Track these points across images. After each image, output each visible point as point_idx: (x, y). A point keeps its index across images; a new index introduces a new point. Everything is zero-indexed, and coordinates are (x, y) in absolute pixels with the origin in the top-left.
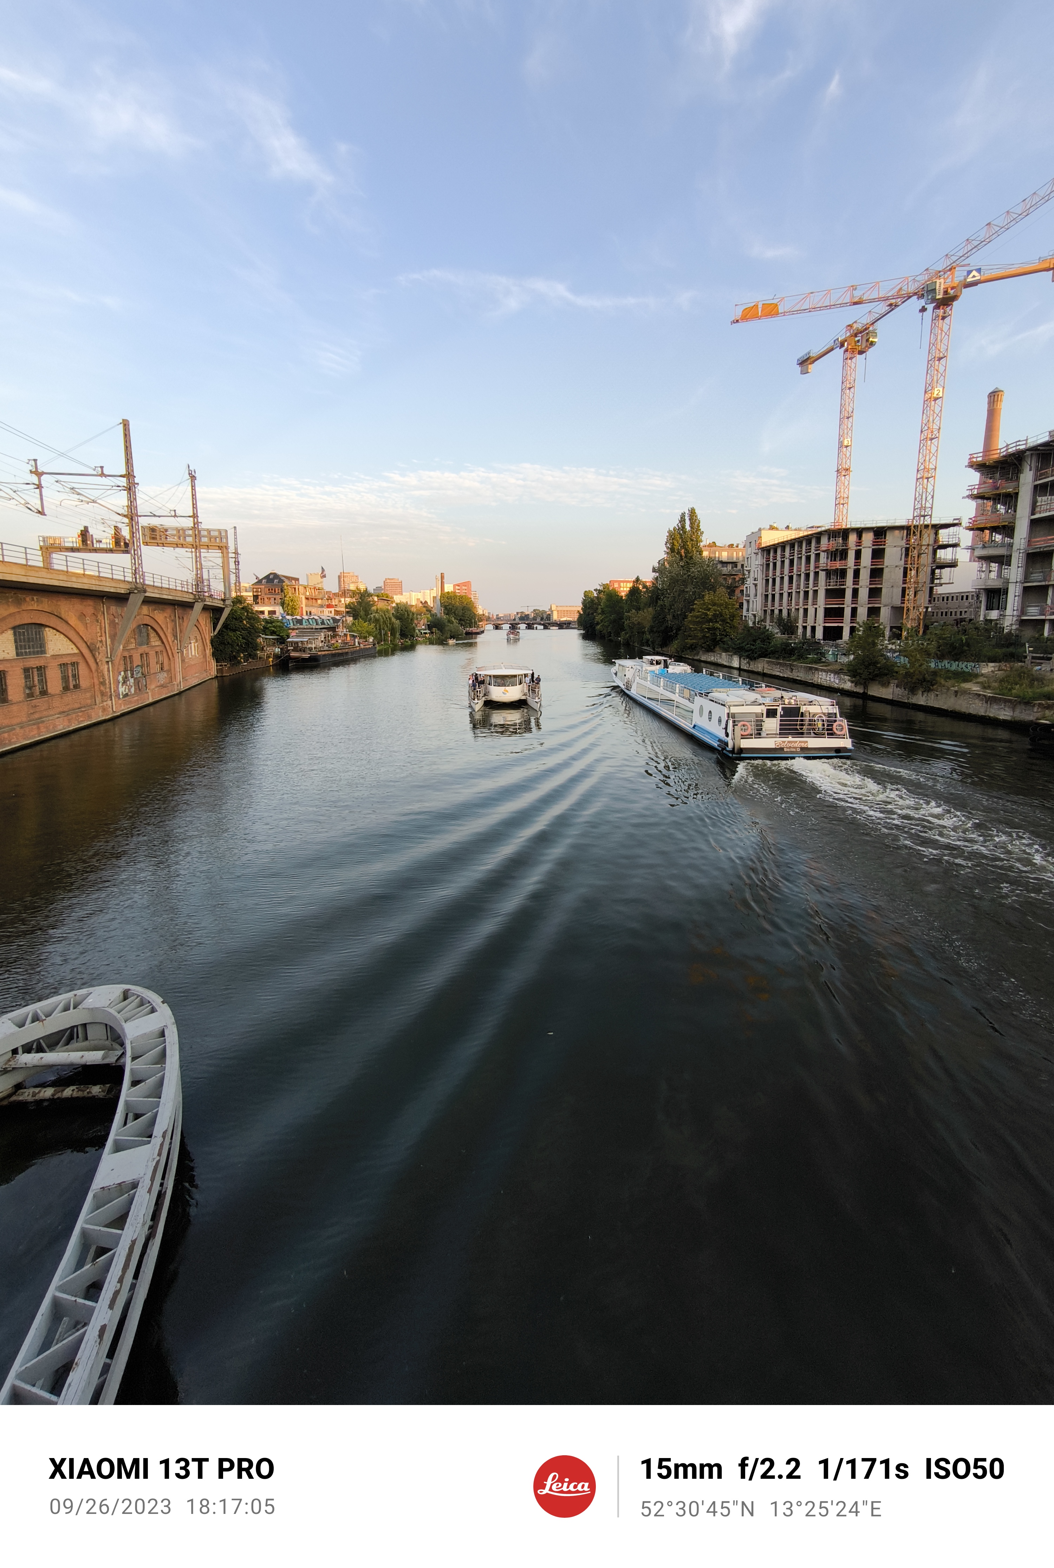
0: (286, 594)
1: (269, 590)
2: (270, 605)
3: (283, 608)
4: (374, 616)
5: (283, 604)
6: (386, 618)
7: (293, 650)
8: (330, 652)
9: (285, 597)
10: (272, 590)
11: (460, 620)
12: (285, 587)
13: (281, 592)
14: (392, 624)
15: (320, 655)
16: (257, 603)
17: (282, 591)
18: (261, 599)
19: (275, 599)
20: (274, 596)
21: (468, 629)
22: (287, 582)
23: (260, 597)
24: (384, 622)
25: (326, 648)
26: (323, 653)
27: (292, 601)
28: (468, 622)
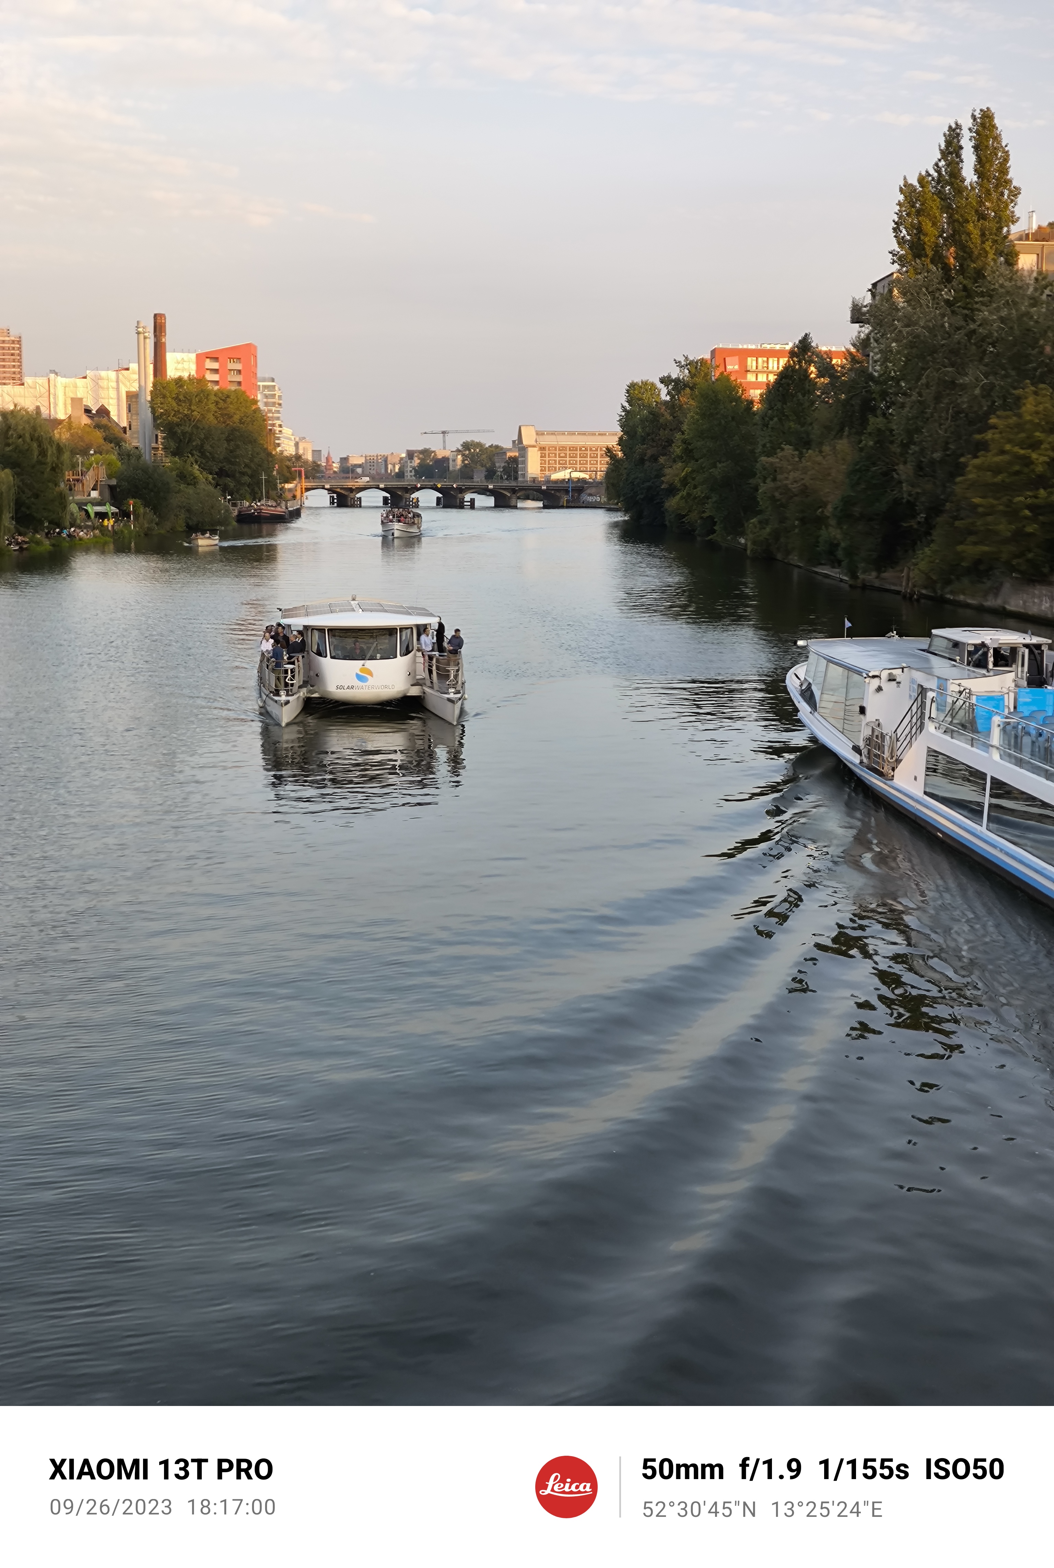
21: (249, 503)
28: (246, 479)
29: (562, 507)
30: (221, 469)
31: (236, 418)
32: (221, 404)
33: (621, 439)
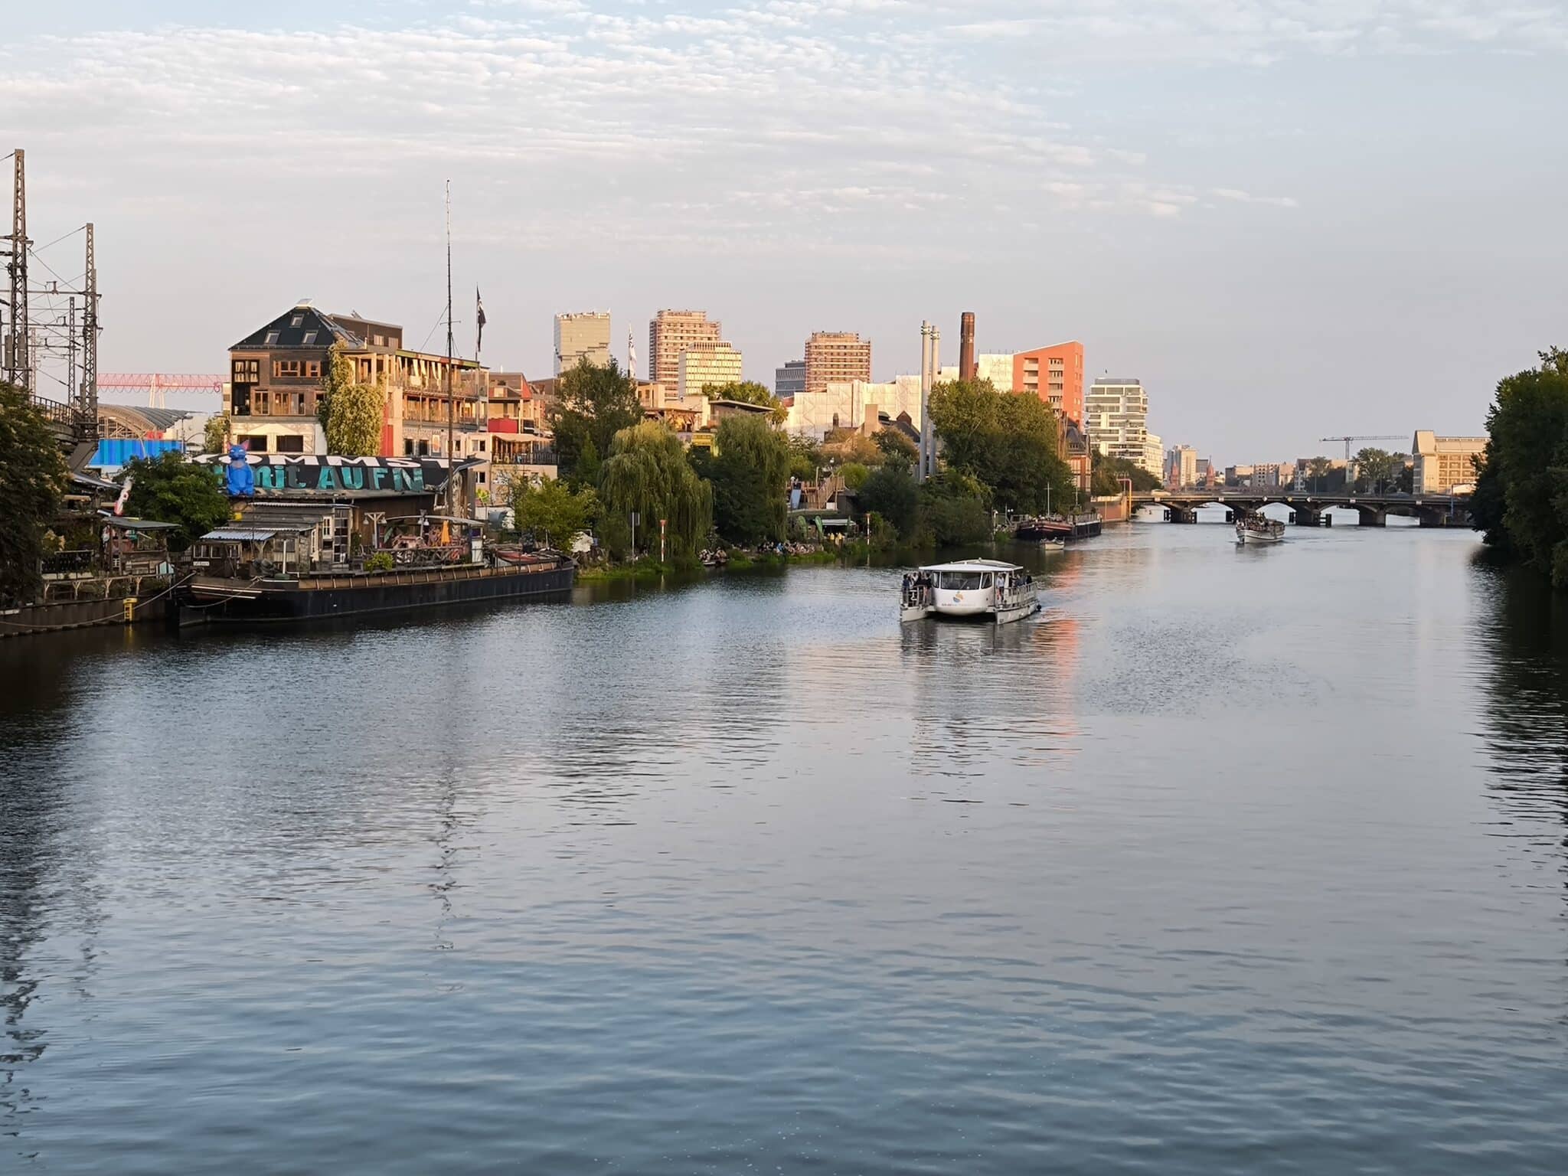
0: (337, 378)
1: (284, 367)
2: (287, 419)
3: (325, 430)
4: (619, 463)
5: (323, 417)
6: (663, 471)
7: (207, 572)
8: (352, 583)
9: (334, 390)
10: (294, 366)
11: (1004, 484)
12: (336, 358)
13: (323, 374)
14: (680, 490)
15: (304, 593)
16: (244, 411)
17: (326, 371)
18: (258, 396)
19: (301, 399)
20: (300, 388)
21: (1028, 517)
22: (344, 340)
23: (253, 391)
24: (654, 485)
25: (340, 567)
26: (321, 585)
27: (354, 404)
28: (1033, 491)
29: (1441, 526)
30: (1003, 479)
31: (1025, 423)
32: (1008, 408)
33: (1488, 445)
